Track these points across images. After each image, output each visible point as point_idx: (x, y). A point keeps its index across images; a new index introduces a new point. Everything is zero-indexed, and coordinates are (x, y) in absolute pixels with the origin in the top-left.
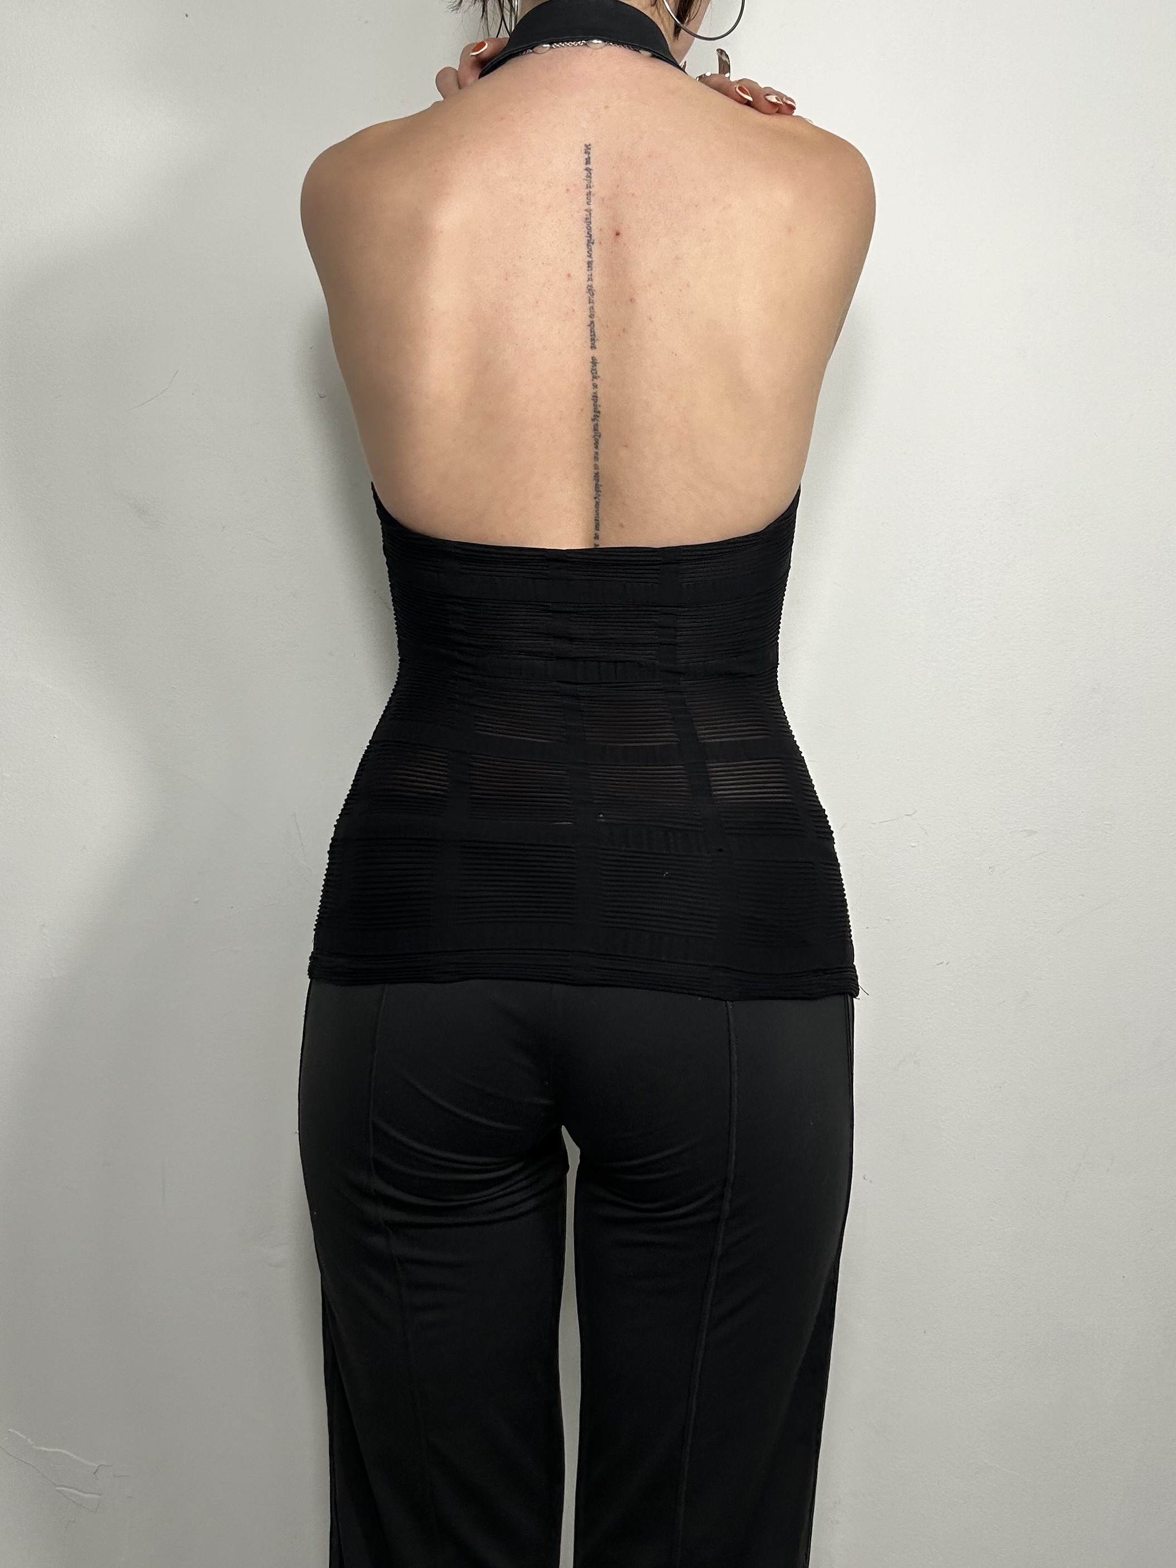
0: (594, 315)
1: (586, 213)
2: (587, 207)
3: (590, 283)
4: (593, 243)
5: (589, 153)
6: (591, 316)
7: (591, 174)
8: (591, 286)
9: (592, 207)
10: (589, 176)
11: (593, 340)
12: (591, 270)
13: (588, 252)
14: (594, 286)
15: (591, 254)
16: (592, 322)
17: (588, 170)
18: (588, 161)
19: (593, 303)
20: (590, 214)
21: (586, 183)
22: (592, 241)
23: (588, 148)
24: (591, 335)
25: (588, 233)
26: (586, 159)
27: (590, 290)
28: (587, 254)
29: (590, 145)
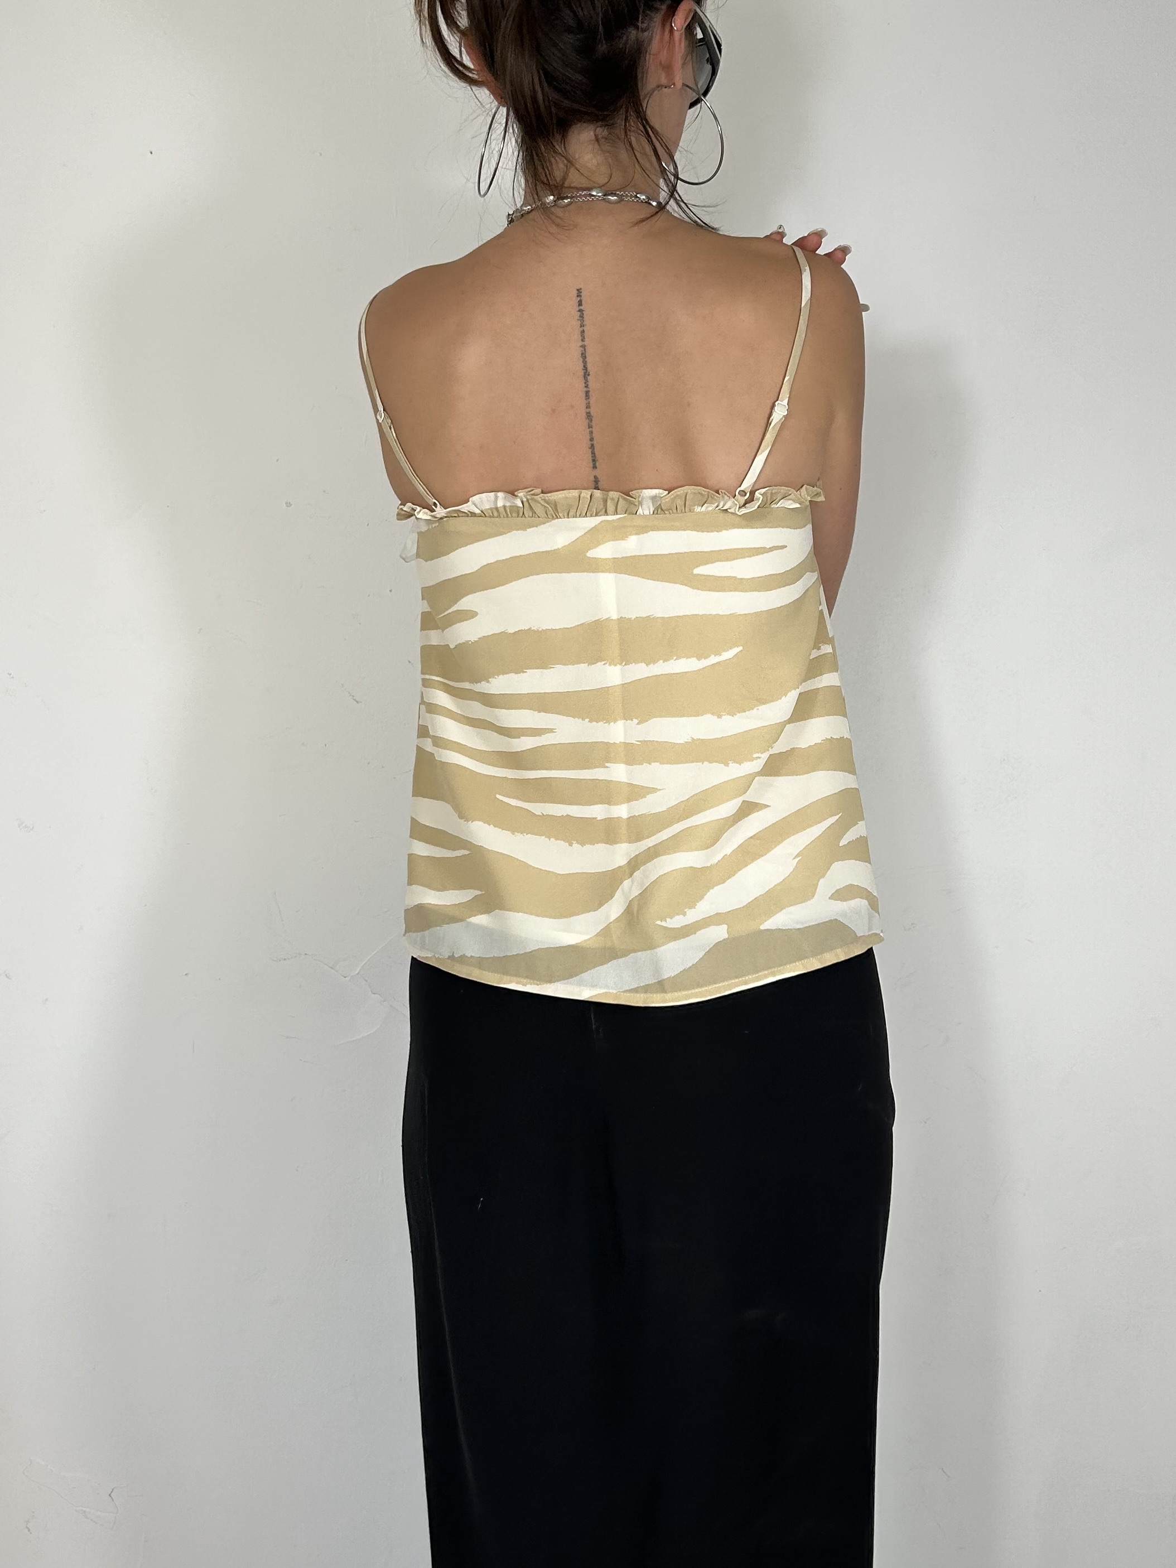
0: (593, 439)
1: (581, 349)
3: (588, 410)
5: (581, 296)
7: (583, 314)
10: (582, 316)
11: (594, 461)
12: (589, 399)
14: (591, 412)
15: (588, 385)
16: (592, 445)
17: (581, 311)
18: (580, 303)
19: (592, 428)
20: (585, 350)
22: (587, 373)
24: (592, 457)
27: (589, 416)
28: (583, 385)
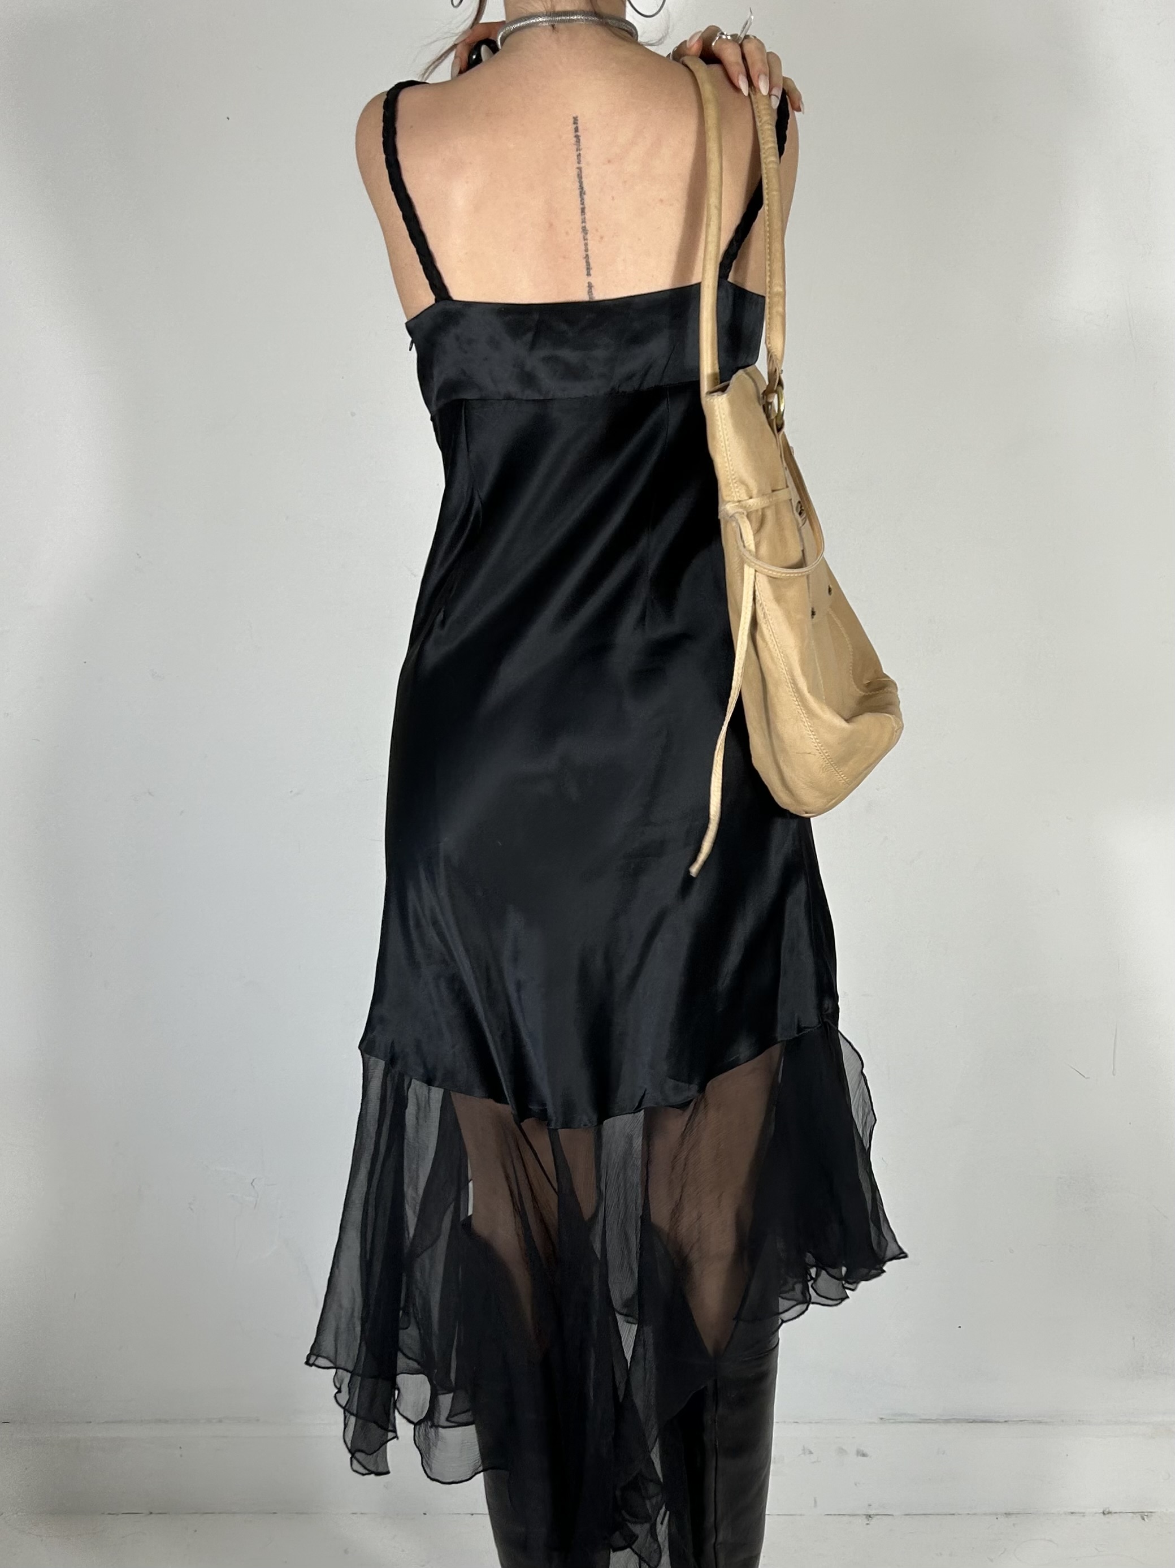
0: (588, 250)
1: (578, 170)
2: (578, 165)
4: (584, 194)
5: (577, 123)
6: (586, 250)
8: (585, 227)
9: (581, 165)
10: (578, 142)
11: (588, 269)
12: (584, 214)
13: (581, 201)
14: (587, 226)
15: (583, 202)
16: (587, 255)
17: (577, 137)
19: (587, 240)
20: (581, 171)
21: (576, 147)
23: (575, 120)
24: (587, 265)
25: (580, 186)
26: (575, 128)
28: (579, 202)
29: (577, 117)
